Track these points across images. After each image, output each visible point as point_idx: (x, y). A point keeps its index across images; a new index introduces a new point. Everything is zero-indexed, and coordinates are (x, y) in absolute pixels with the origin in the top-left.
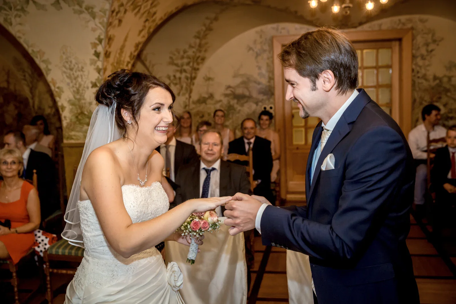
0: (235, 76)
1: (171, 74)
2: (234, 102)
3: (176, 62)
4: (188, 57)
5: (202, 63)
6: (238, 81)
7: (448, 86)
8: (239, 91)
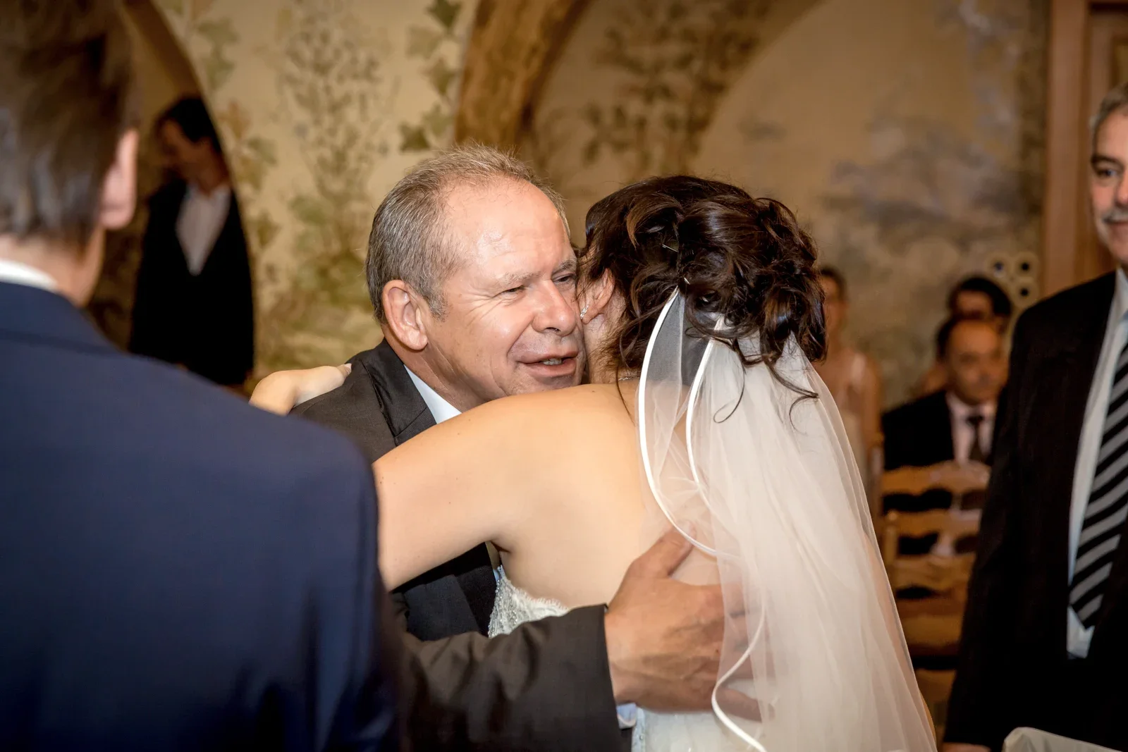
2: (863, 236)
4: (689, 36)
5: (740, 63)
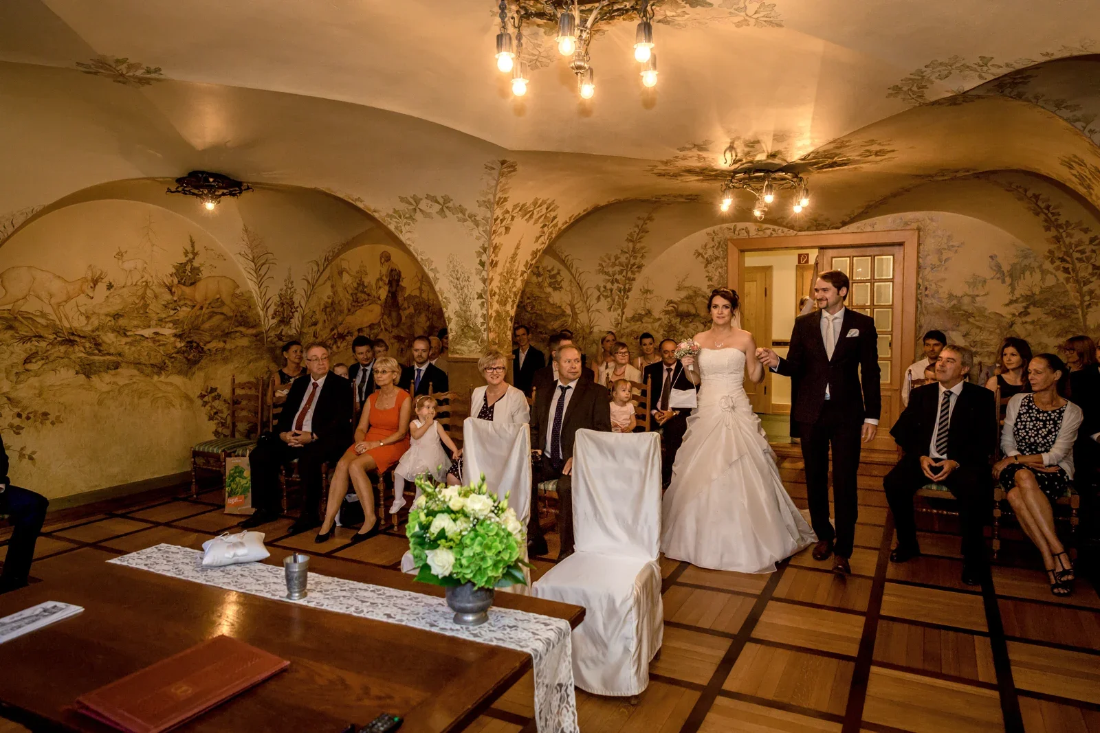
0: (679, 289)
1: (602, 285)
2: (676, 321)
3: (605, 270)
4: (621, 265)
5: (639, 272)
6: (683, 294)
7: (970, 309)
8: (683, 308)
